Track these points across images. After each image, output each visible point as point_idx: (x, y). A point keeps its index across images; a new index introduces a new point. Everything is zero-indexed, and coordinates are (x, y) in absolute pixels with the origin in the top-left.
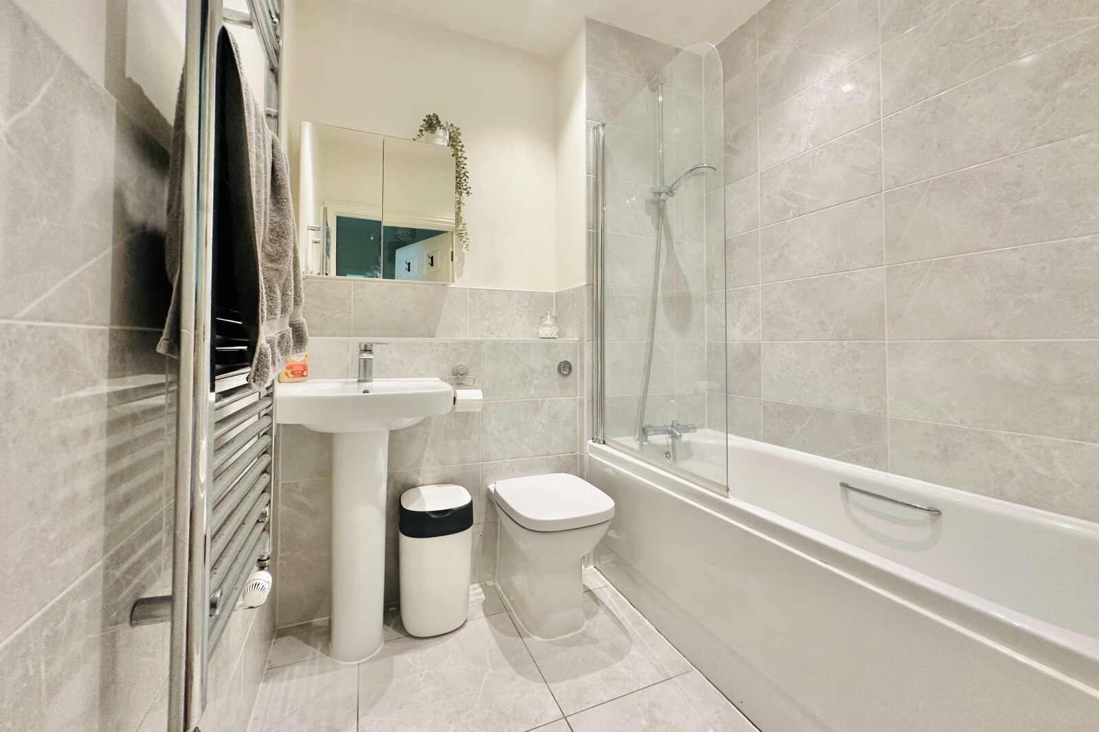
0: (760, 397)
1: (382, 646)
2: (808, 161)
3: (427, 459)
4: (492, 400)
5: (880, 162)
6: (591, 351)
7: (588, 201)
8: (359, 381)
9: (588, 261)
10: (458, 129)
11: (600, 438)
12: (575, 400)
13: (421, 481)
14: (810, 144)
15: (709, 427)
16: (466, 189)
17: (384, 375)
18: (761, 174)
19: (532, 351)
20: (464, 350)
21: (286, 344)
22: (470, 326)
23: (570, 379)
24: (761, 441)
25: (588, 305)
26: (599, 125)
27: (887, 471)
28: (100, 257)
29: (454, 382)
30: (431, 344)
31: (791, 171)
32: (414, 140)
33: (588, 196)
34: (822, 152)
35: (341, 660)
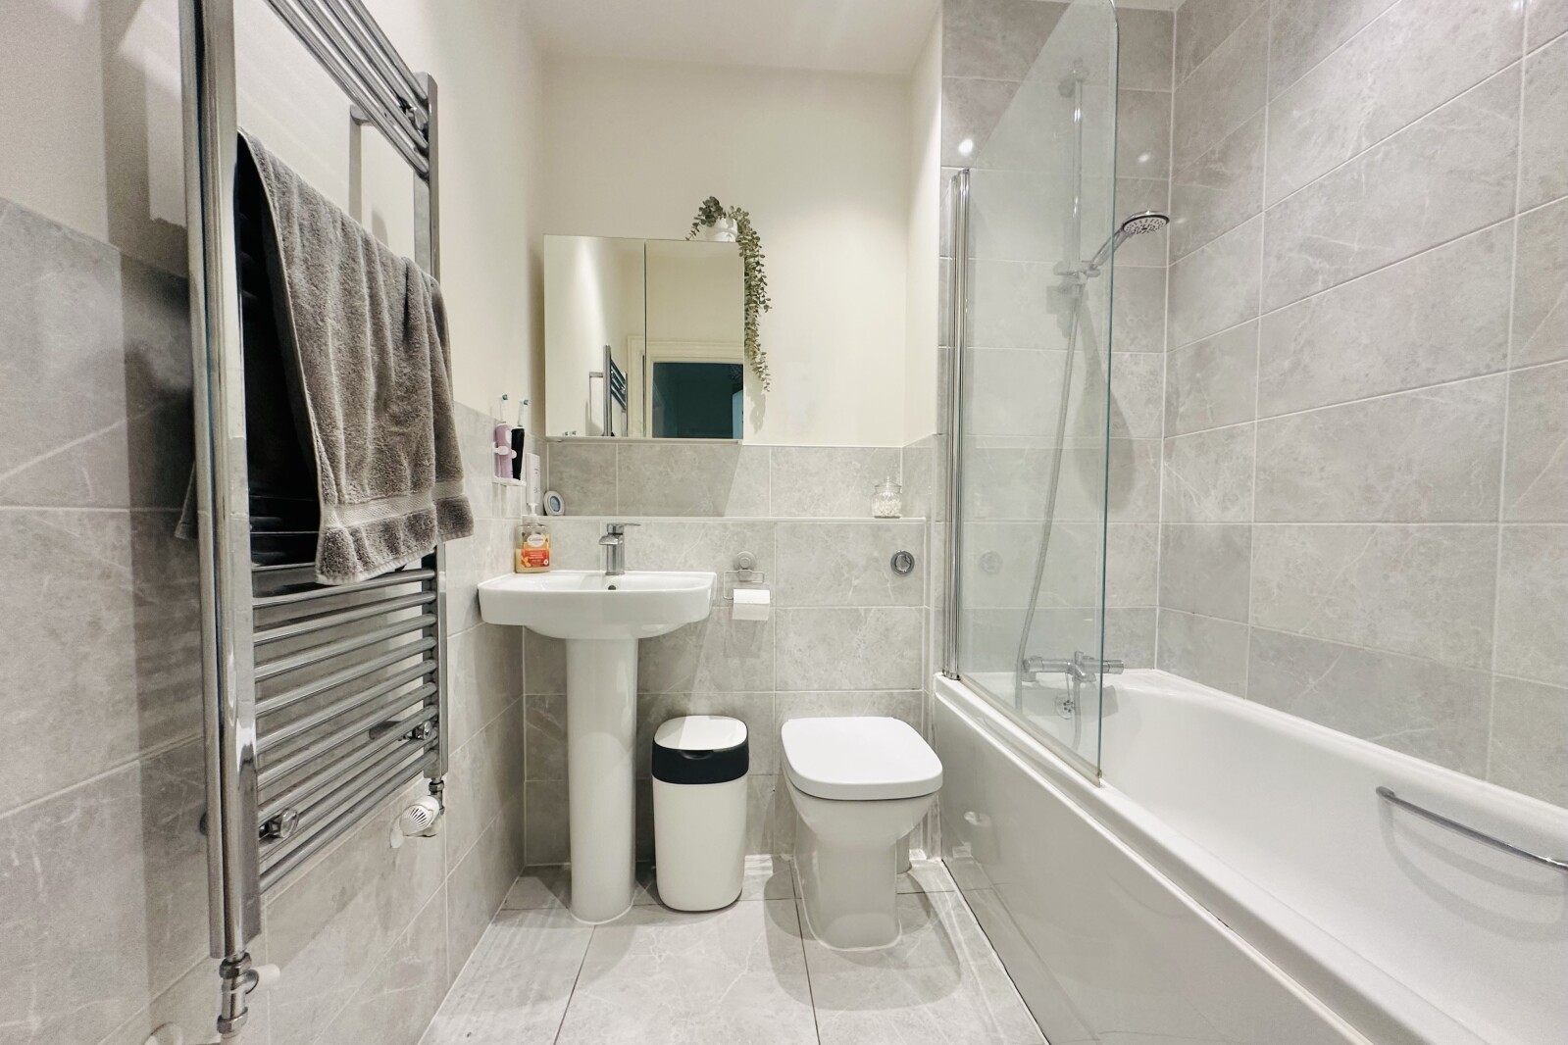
0: (1246, 621)
1: (627, 911)
2: (1360, 176)
3: (700, 681)
4: (790, 606)
5: (1514, 153)
6: (943, 538)
7: (942, 300)
8: (607, 574)
9: (940, 396)
10: (747, 214)
11: (953, 671)
12: (920, 611)
13: (691, 708)
14: (1363, 139)
15: (1160, 667)
16: (764, 302)
17: (642, 566)
18: (1268, 214)
19: (851, 536)
20: (749, 534)
21: (423, 527)
22: (772, 500)
23: (909, 579)
24: (1244, 698)
25: (939, 465)
26: (959, 173)
27: (1483, 779)
28: (102, 432)
29: (736, 578)
30: (704, 525)
31: (1325, 199)
32: (688, 239)
33: (942, 292)
34: (1387, 154)
35: (581, 918)
